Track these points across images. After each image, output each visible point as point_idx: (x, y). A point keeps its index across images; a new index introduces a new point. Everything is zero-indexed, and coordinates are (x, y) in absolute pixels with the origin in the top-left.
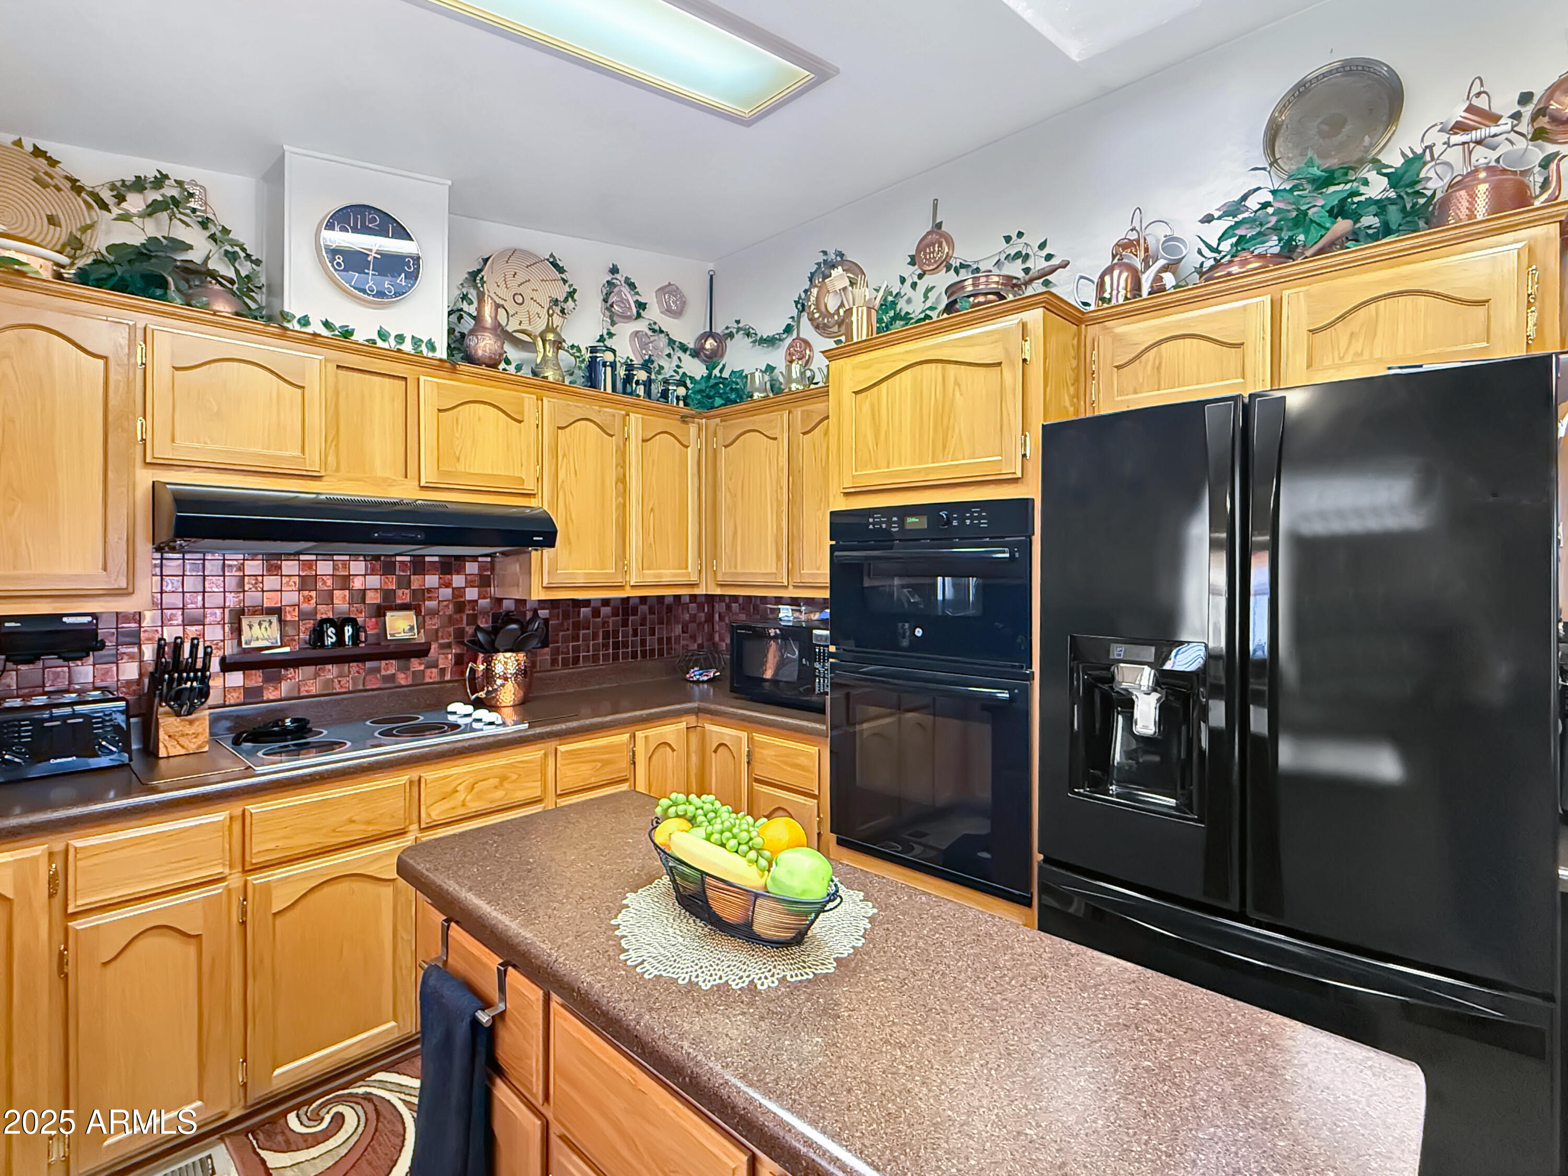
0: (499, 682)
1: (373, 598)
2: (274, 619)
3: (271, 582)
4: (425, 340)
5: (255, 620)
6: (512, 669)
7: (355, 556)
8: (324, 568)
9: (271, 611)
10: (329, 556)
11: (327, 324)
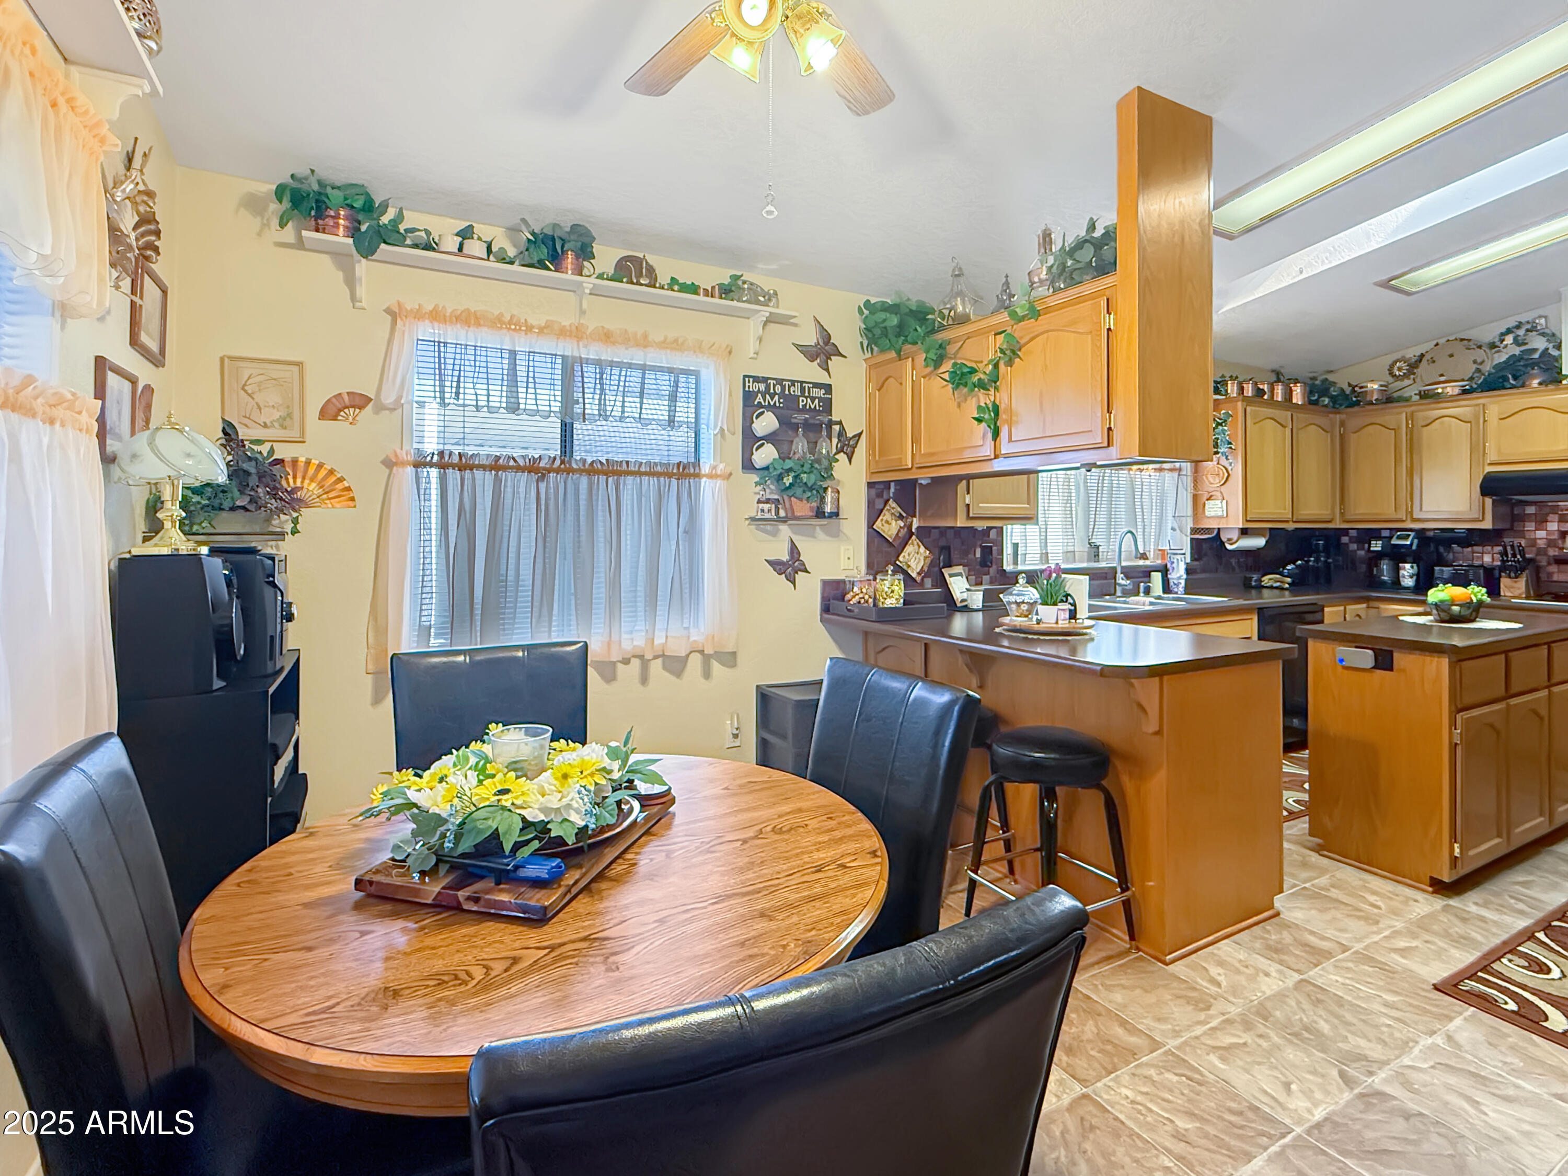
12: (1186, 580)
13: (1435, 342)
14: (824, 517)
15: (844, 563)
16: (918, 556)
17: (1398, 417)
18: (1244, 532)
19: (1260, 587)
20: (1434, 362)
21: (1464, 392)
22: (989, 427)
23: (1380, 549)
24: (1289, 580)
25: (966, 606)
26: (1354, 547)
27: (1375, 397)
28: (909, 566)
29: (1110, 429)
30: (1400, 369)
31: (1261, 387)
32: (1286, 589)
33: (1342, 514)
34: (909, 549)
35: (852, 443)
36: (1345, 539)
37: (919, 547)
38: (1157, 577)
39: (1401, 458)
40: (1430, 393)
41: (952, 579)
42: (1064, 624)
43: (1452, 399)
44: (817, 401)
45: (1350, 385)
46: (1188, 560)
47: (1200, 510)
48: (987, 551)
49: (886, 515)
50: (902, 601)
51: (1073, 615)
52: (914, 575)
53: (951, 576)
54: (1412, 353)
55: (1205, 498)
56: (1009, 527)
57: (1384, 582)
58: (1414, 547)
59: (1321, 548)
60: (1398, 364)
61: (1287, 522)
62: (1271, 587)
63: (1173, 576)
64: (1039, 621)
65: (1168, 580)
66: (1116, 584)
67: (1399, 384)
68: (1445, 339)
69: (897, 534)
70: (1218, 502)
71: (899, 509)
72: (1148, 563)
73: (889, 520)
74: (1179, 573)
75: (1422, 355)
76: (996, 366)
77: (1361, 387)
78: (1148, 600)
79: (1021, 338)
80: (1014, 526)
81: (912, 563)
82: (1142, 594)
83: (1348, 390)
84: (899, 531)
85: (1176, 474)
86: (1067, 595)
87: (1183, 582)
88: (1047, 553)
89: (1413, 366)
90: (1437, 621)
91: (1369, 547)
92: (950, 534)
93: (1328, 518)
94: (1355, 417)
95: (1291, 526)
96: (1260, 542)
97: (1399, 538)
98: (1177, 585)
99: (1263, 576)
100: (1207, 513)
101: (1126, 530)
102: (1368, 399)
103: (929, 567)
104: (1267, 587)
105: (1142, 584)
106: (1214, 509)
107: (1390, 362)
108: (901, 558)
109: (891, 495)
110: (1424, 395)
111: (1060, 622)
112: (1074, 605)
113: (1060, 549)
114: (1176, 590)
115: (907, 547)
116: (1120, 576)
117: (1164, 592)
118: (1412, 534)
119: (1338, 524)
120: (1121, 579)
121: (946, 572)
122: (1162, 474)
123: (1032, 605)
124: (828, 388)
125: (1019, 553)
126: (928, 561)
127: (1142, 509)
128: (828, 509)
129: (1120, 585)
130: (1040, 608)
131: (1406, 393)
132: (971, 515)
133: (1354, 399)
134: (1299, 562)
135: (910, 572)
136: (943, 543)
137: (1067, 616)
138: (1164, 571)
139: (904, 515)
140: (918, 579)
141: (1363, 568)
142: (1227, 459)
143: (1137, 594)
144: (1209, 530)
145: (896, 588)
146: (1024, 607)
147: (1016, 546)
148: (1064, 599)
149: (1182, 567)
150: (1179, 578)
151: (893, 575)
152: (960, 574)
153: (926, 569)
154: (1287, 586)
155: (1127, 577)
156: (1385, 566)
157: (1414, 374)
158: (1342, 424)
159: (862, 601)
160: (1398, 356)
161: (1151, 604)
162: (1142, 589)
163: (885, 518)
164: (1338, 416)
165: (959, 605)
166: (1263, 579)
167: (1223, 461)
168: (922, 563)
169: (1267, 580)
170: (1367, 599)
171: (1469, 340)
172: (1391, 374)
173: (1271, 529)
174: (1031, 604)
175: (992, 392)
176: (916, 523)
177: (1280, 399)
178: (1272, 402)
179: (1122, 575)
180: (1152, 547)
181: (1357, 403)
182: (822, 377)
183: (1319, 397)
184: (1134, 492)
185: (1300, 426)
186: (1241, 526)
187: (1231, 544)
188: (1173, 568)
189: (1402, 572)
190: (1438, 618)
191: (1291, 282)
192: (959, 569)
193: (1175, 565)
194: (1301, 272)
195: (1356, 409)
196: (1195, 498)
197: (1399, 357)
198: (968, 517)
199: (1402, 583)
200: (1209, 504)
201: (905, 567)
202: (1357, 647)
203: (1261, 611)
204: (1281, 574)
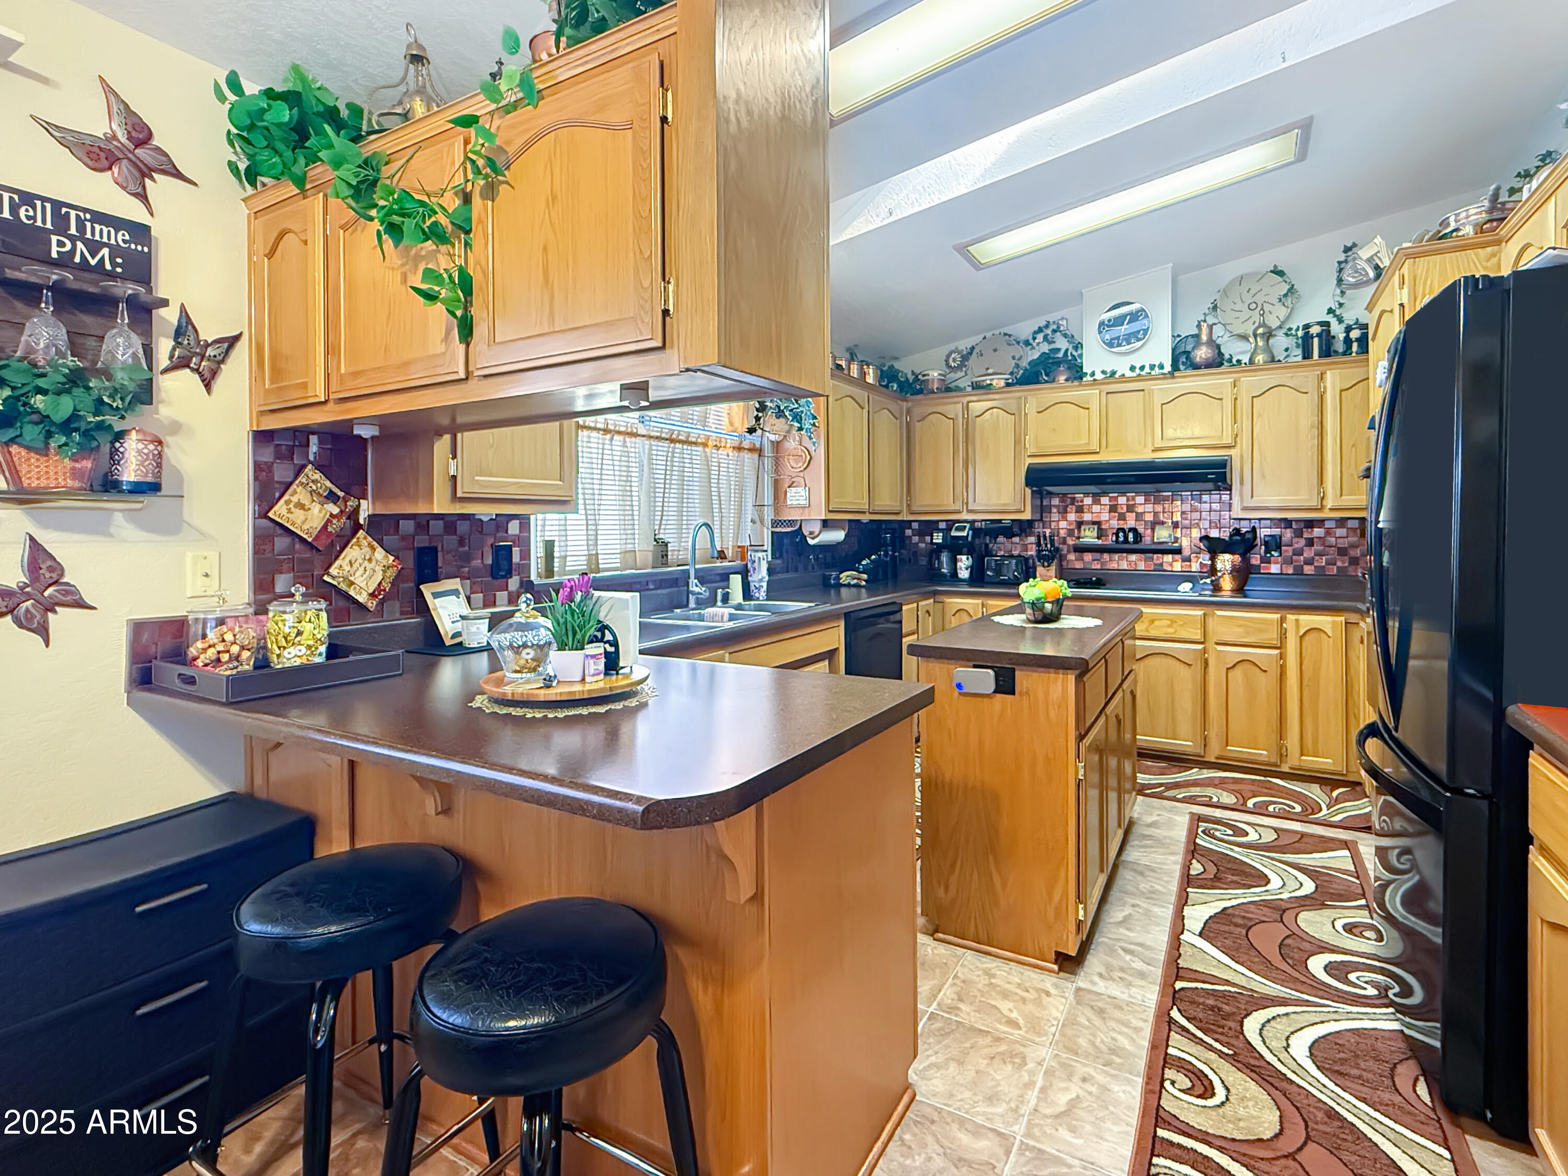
0: (1219, 574)
1: (1149, 517)
2: (1096, 527)
3: (1096, 508)
4: (1157, 364)
5: (1087, 527)
6: (1228, 566)
7: (1138, 493)
8: (1122, 500)
9: (1094, 523)
10: (1123, 494)
11: (1104, 372)
12: (768, 582)
13: (983, 336)
14: (121, 491)
15: (193, 585)
16: (369, 566)
17: (954, 408)
18: (826, 524)
19: (839, 586)
20: (982, 355)
21: (1008, 385)
22: (453, 314)
23: (940, 541)
24: (865, 576)
25: (461, 643)
26: (916, 539)
27: (935, 386)
28: (352, 583)
29: (666, 313)
30: (954, 360)
31: (839, 362)
32: (863, 587)
33: (909, 506)
34: (351, 553)
35: (210, 352)
36: (908, 532)
37: (373, 549)
38: (736, 581)
39: (958, 449)
40: (982, 384)
41: (438, 601)
42: (597, 683)
43: (999, 391)
44: (105, 251)
45: (913, 373)
46: (770, 559)
47: (782, 500)
48: (503, 555)
49: (298, 493)
50: (323, 649)
51: (612, 664)
52: (362, 598)
53: (436, 595)
54: (964, 345)
55: (787, 485)
56: (540, 516)
57: (944, 575)
58: (970, 539)
59: (888, 542)
60: (953, 356)
61: (864, 513)
62: (849, 585)
63: (753, 578)
64: (548, 682)
65: (749, 583)
66: (688, 592)
67: (953, 376)
68: (991, 333)
69: (325, 527)
70: (799, 489)
71: (328, 484)
72: (726, 564)
73: (306, 501)
74: (760, 577)
75: (973, 348)
76: (467, 199)
77: (924, 376)
78: (727, 611)
79: (508, 143)
80: (549, 516)
81: (359, 579)
82: (719, 604)
83: (911, 378)
84: (328, 521)
85: (756, 456)
86: (603, 628)
87: (765, 585)
88: (597, 554)
89: (965, 358)
90: (1030, 621)
91: (932, 539)
92: (436, 527)
93: (896, 509)
94: (921, 405)
95: (865, 518)
96: (838, 536)
97: (958, 529)
98: (758, 589)
99: (841, 573)
100: (789, 502)
101: (701, 521)
102: (930, 387)
103: (393, 584)
104: (845, 585)
105: (720, 591)
106: (796, 496)
107: (947, 353)
108: (333, 571)
109: (311, 458)
110: (976, 386)
111: (588, 679)
112: (615, 644)
113: (617, 549)
114: (757, 595)
115: (348, 549)
116: (693, 581)
117: (745, 599)
118: (968, 525)
119: (905, 517)
120: (695, 586)
121: (427, 590)
122: (741, 454)
123: (542, 648)
124: (141, 232)
125: (556, 554)
126: (392, 573)
127: (719, 496)
128: (130, 473)
129: (693, 593)
130: (554, 655)
131: (961, 383)
132: (459, 494)
133: (918, 387)
134: (873, 557)
135: (352, 593)
136: (422, 541)
137: (601, 667)
138: (745, 573)
139: (341, 494)
140: (372, 605)
141: (923, 561)
142: (810, 438)
143: (713, 603)
144: (791, 523)
145: (307, 627)
146: (528, 654)
147: (549, 546)
148: (599, 634)
149: (764, 566)
150: (761, 580)
151: (304, 602)
152: (455, 593)
153: (387, 586)
154: (864, 583)
155: (702, 583)
156: (944, 557)
157: (966, 366)
158: (909, 412)
159: (225, 657)
160: (952, 347)
161: (732, 618)
162: (719, 597)
163: (295, 499)
164: (905, 403)
165: (448, 642)
166: (841, 576)
167: (807, 443)
168: (379, 577)
169: (845, 577)
170: (935, 593)
171: (1010, 336)
172: (948, 365)
173: (850, 521)
174: (540, 647)
175: (459, 249)
176: (366, 509)
177: (855, 376)
178: (850, 380)
179: (696, 581)
180: (730, 543)
181: (920, 392)
182: (133, 211)
183: (889, 383)
184: (709, 470)
185: (877, 409)
186: (823, 518)
187: (813, 538)
188: (755, 569)
189: (959, 564)
190: (1031, 618)
191: (881, 225)
192: (454, 584)
193: (756, 565)
194: (891, 214)
195: (920, 397)
196: (776, 484)
197: (954, 348)
198: (454, 498)
199: (960, 576)
200: (791, 492)
201: (343, 586)
202: (975, 666)
203: (847, 616)
204: (857, 570)
